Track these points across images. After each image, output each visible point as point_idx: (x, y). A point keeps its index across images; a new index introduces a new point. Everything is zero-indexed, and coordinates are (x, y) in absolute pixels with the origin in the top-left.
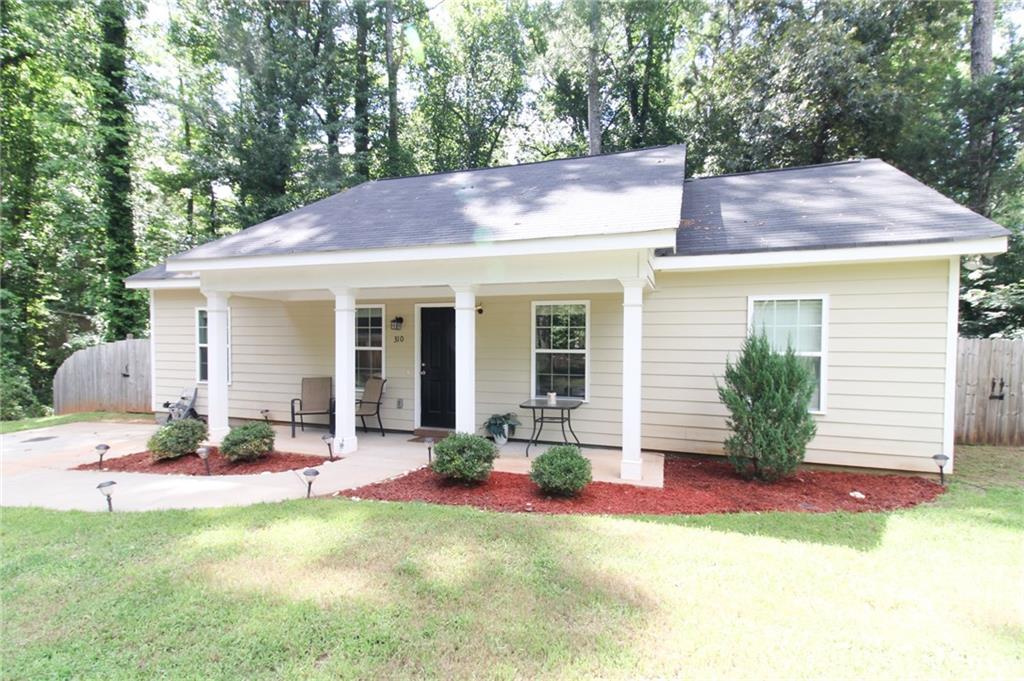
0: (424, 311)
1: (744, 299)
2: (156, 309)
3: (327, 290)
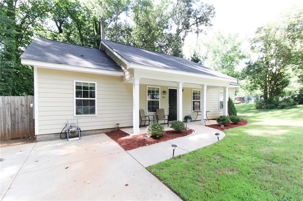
0: (169, 89)
1: (218, 92)
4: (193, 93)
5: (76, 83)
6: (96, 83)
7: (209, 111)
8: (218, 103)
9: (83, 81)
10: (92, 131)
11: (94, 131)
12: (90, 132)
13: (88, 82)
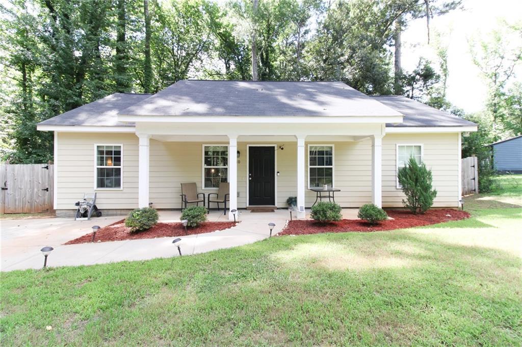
0: (250, 148)
1: (394, 145)
2: (58, 144)
3: (226, 136)
4: (310, 152)
5: (98, 147)
6: (122, 145)
7: (340, 191)
8: (394, 172)
9: (107, 144)
10: (117, 211)
11: (119, 211)
12: (115, 212)
13: (111, 144)
